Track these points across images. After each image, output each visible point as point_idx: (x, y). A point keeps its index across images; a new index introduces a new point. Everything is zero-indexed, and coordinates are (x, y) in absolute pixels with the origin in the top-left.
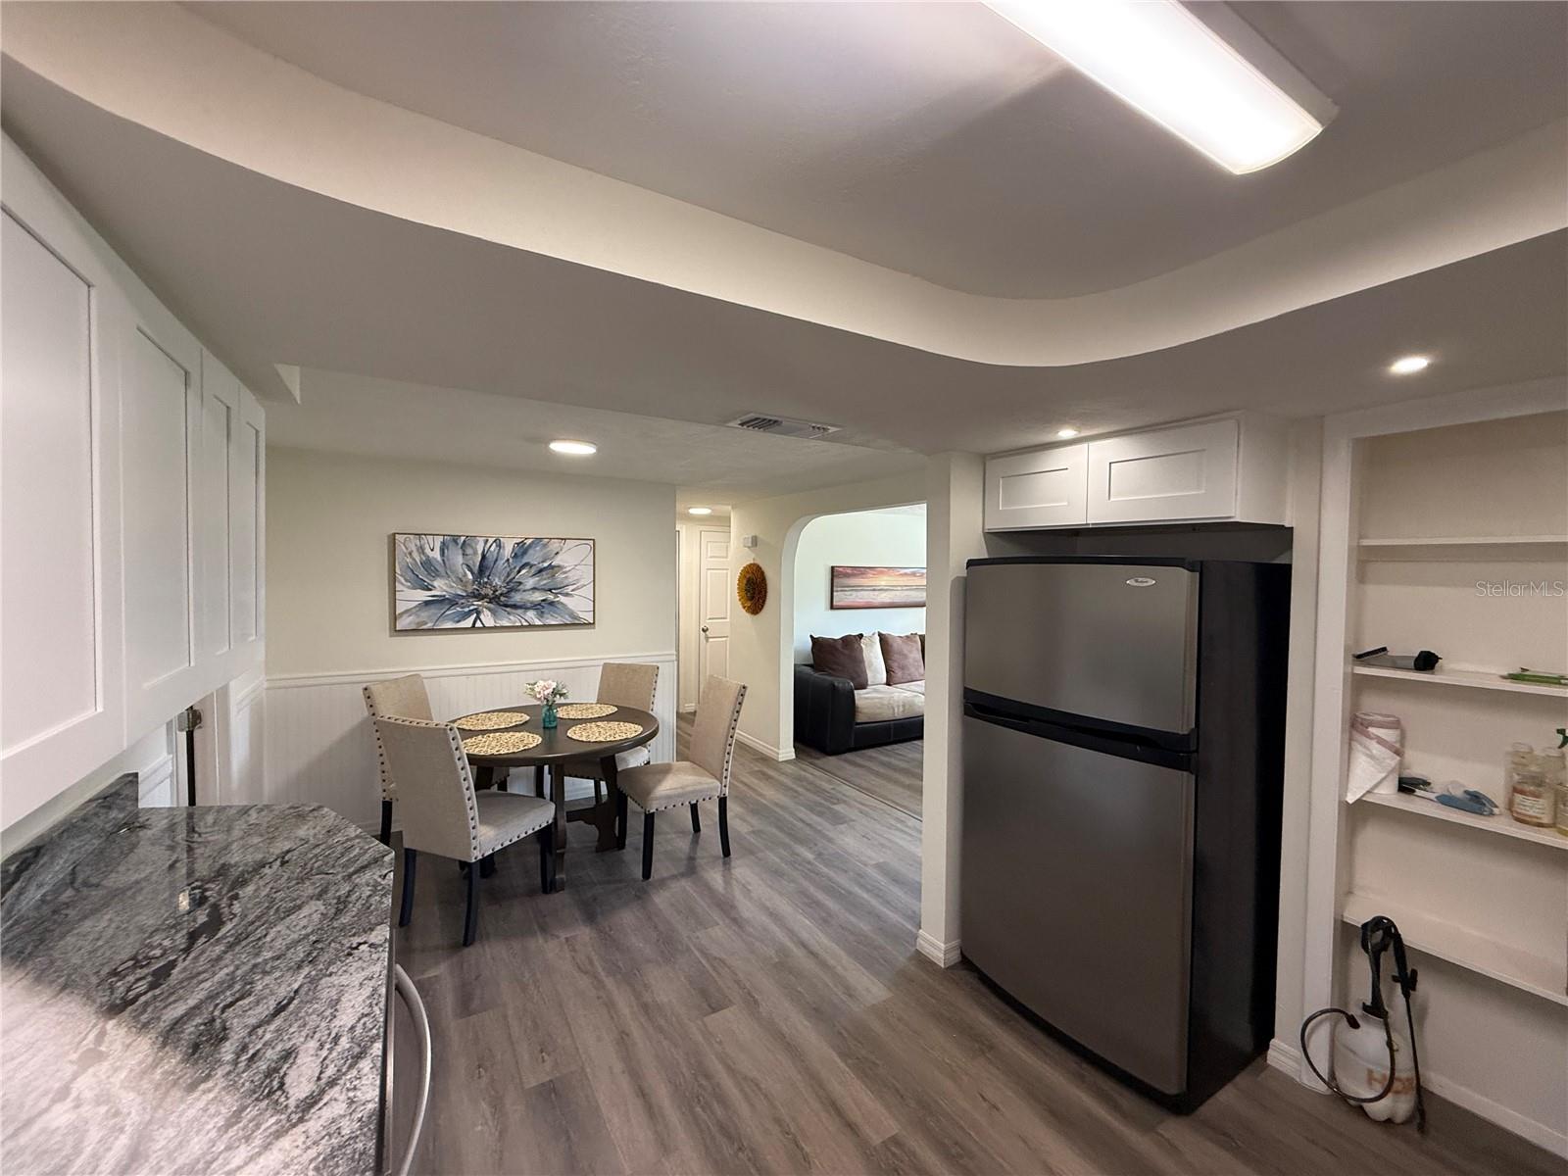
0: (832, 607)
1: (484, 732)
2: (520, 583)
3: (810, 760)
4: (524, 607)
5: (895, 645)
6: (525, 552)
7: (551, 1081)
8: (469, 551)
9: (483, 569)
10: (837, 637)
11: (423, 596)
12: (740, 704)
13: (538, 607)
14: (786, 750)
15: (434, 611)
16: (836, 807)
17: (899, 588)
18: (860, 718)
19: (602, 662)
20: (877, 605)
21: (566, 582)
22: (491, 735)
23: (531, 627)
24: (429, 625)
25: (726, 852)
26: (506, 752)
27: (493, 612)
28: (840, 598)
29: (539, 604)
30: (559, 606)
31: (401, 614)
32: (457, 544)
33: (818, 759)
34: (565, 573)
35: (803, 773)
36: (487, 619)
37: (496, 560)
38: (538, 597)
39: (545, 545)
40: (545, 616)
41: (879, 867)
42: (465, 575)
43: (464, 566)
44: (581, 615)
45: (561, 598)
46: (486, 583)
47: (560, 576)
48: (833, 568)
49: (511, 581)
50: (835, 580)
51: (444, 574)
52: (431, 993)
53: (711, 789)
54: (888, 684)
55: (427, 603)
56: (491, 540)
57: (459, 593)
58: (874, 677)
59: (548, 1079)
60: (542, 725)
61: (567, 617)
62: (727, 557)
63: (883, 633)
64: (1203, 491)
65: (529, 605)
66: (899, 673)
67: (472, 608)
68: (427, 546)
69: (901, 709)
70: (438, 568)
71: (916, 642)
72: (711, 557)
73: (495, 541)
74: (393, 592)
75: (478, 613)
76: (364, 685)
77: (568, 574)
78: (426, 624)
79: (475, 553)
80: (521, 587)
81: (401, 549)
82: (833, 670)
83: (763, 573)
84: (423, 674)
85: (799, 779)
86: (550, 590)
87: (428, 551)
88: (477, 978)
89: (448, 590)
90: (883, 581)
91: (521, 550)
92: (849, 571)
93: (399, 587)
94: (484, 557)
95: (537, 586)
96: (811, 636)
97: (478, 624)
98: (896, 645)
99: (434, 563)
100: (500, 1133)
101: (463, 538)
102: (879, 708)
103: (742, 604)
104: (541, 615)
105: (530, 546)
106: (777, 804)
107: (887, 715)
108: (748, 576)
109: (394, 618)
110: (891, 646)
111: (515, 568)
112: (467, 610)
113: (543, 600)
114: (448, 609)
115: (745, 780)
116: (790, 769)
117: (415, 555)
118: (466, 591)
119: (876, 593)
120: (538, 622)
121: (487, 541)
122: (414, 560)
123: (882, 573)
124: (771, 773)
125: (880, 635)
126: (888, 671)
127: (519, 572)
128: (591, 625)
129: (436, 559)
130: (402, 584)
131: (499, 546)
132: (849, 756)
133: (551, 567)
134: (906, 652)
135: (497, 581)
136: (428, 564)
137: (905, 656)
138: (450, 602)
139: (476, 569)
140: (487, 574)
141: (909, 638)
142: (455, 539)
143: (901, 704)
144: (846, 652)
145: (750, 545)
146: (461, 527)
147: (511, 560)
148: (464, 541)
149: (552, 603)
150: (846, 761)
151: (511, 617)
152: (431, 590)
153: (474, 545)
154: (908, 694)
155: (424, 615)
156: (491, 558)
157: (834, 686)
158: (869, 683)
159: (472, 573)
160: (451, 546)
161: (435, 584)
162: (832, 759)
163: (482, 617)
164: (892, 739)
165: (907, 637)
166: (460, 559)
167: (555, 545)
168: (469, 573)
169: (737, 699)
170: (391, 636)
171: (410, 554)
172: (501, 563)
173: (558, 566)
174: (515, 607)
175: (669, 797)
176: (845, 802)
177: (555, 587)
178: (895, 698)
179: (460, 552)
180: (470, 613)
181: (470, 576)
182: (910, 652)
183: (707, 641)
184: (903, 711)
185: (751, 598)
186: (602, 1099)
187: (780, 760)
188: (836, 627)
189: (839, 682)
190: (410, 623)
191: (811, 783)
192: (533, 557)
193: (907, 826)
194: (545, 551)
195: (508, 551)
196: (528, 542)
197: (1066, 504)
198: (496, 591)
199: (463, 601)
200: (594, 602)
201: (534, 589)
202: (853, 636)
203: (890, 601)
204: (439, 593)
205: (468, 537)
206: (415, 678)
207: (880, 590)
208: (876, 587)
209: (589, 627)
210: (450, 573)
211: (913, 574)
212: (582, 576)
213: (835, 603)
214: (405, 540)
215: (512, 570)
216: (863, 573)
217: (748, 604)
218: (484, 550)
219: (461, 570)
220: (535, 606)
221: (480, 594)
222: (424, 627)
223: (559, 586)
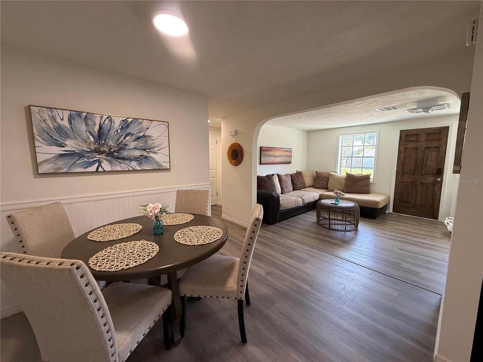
1: (111, 243)
2: (126, 145)
3: (265, 228)
4: (130, 159)
5: (283, 178)
6: (128, 127)
8: (90, 122)
9: (101, 135)
10: (264, 175)
11: (59, 150)
13: (138, 159)
15: (67, 160)
17: (283, 156)
18: (282, 208)
19: (175, 190)
20: (276, 163)
21: (154, 146)
22: (118, 245)
23: (134, 171)
24: (65, 170)
26: (135, 264)
27: (110, 162)
29: (139, 158)
30: (150, 159)
31: (42, 163)
32: (81, 117)
33: (267, 227)
34: (153, 140)
36: (106, 166)
37: (109, 130)
38: (137, 153)
39: (140, 123)
40: (143, 164)
42: (89, 138)
43: (87, 132)
44: (163, 164)
45: (152, 155)
46: (104, 144)
47: (150, 142)
48: (261, 147)
49: (120, 143)
50: (262, 153)
51: (73, 137)
54: (282, 193)
55: (61, 155)
56: (105, 117)
57: (86, 150)
60: (154, 233)
61: (155, 165)
63: (278, 174)
65: (132, 158)
66: (286, 189)
67: (95, 159)
68: (57, 117)
69: (294, 204)
70: (67, 132)
71: (289, 177)
73: (108, 118)
74: (33, 147)
75: (100, 163)
77: (155, 141)
78: (63, 169)
79: (95, 124)
80: (126, 147)
81: (36, 118)
83: (241, 147)
84: (62, 202)
86: (145, 150)
87: (58, 120)
89: (77, 147)
90: (278, 153)
91: (125, 125)
92: (266, 149)
93: (37, 144)
94: (101, 127)
95: (137, 147)
97: (100, 169)
99: (64, 128)
101: (85, 114)
102: (287, 204)
103: (230, 161)
104: (140, 164)
105: (132, 121)
107: (290, 206)
108: (233, 149)
109: (36, 165)
110: (282, 179)
111: (122, 135)
112: (92, 160)
113: (141, 156)
114: (78, 160)
117: (49, 122)
118: (90, 149)
119: (276, 158)
120: (138, 168)
121: (103, 117)
122: (48, 125)
123: (277, 150)
126: (282, 189)
127: (125, 138)
128: (168, 170)
129: (65, 126)
130: (40, 142)
131: (111, 121)
133: (144, 136)
134: (287, 181)
135: (111, 143)
136: (59, 129)
138: (81, 155)
139: (96, 135)
140: (104, 138)
141: (286, 175)
142: (79, 114)
144: (269, 181)
145: (233, 134)
146: (85, 107)
147: (119, 131)
148: (86, 116)
149: (146, 157)
150: (278, 227)
151: (122, 165)
152: (64, 147)
153: (93, 119)
155: (60, 163)
156: (105, 128)
159: (94, 137)
160: (77, 120)
161: (67, 143)
163: (102, 165)
164: (291, 216)
166: (83, 127)
167: (145, 124)
168: (91, 137)
170: (35, 178)
171: (45, 121)
172: (113, 132)
173: (149, 136)
174: (124, 159)
176: (296, 249)
177: (148, 148)
178: (292, 199)
179: (84, 123)
180: (93, 163)
181: (92, 139)
182: (288, 181)
185: (235, 159)
188: (263, 171)
190: (49, 169)
192: (134, 129)
194: (139, 127)
195: (116, 125)
196: (130, 120)
198: (111, 149)
199: (89, 155)
200: (169, 157)
201: (135, 148)
202: (271, 175)
203: (280, 161)
204: (70, 149)
205: (88, 113)
206: (57, 204)
207: (277, 157)
208: (275, 156)
209: (167, 171)
210: (77, 137)
211: (287, 151)
212: (162, 142)
213: (262, 162)
214: (39, 111)
215: (120, 137)
216: (271, 150)
217: (233, 161)
218: (101, 122)
219: (84, 133)
220: (136, 159)
221: (100, 151)
222: (60, 171)
223: (150, 147)
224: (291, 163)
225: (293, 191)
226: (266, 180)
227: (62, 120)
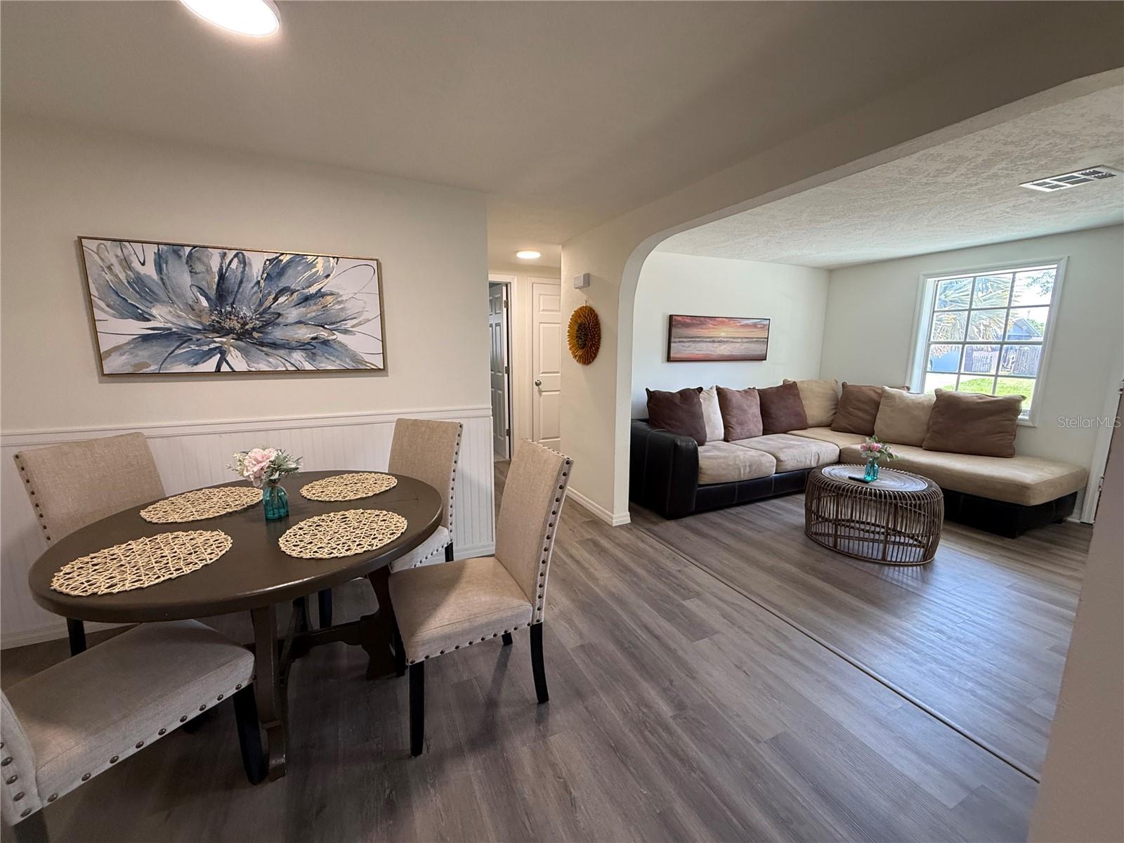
0: (669, 359)
2: (279, 315)
4: (288, 346)
5: (734, 400)
6: (281, 273)
8: (199, 267)
9: (223, 293)
10: (675, 390)
11: (139, 328)
12: (561, 487)
13: (309, 347)
14: (620, 514)
15: (156, 349)
16: (687, 603)
17: (740, 340)
18: (704, 480)
19: (396, 418)
20: (714, 357)
21: (343, 315)
23: (299, 373)
24: (153, 368)
25: (543, 696)
27: (245, 353)
28: (678, 349)
29: (309, 343)
30: (336, 346)
31: (109, 353)
32: (180, 257)
34: (340, 302)
35: (641, 545)
36: (237, 361)
37: (241, 282)
38: (305, 334)
39: (311, 265)
40: (318, 358)
41: (777, 743)
42: (197, 301)
43: (195, 289)
44: (367, 358)
45: (340, 337)
46: (230, 313)
47: (333, 307)
48: (671, 317)
49: (265, 311)
50: (674, 330)
51: (167, 299)
53: (517, 616)
54: (726, 440)
55: (145, 338)
56: (231, 254)
57: (193, 326)
58: (713, 433)
60: (265, 519)
61: (347, 360)
63: (721, 387)
65: (294, 344)
66: (738, 430)
67: (212, 346)
68: (134, 258)
69: (748, 469)
70: (154, 289)
71: (755, 397)
72: (543, 310)
73: (236, 255)
74: (92, 322)
75: (223, 353)
76: (16, 451)
77: (347, 305)
78: (148, 366)
79: (209, 270)
80: (280, 320)
81: (93, 260)
82: (669, 425)
83: (596, 316)
84: (146, 433)
85: (638, 554)
86: (322, 325)
87: (136, 265)
89: (174, 320)
90: (723, 333)
91: (276, 269)
92: (688, 321)
93: (98, 315)
94: (222, 277)
95: (303, 319)
96: (647, 390)
97: (225, 368)
98: (736, 400)
99: (147, 282)
101: (188, 250)
102: (724, 469)
103: (573, 353)
104: (312, 357)
105: (289, 262)
107: (732, 476)
108: (579, 322)
109: (100, 358)
110: (730, 401)
111: (269, 294)
112: (206, 348)
113: (314, 338)
114: (178, 347)
116: (626, 537)
117: (117, 269)
118: (201, 323)
119: (716, 345)
120: (308, 367)
121: (225, 254)
122: (116, 276)
123: (722, 323)
124: (604, 543)
125: (720, 392)
126: (726, 427)
127: (276, 299)
128: (382, 371)
129: (149, 277)
130: (103, 310)
131: (244, 262)
132: (690, 520)
133: (320, 294)
134: (746, 407)
135: (245, 311)
136: (139, 282)
137: (744, 411)
138: (182, 337)
139: (212, 293)
140: (231, 301)
141: (748, 392)
142: (176, 248)
143: (748, 464)
144: (685, 407)
145: (582, 284)
146: (186, 233)
147: (262, 283)
148: (190, 253)
149: (325, 343)
150: (687, 527)
151: (271, 360)
152: (148, 320)
153: (205, 260)
154: (753, 453)
155: (144, 354)
156: (232, 279)
157: (676, 445)
158: (707, 439)
159: (208, 298)
160: (172, 259)
161: (154, 311)
162: (672, 525)
163: (229, 358)
164: (735, 502)
165: (746, 391)
166: (185, 279)
167: (321, 265)
168: (203, 299)
170: (100, 382)
171: (109, 268)
172: (248, 287)
173: (332, 294)
174: (275, 345)
175: (447, 637)
176: (698, 595)
177: (329, 321)
178: (741, 457)
179: (186, 269)
180: (210, 354)
181: (205, 303)
182: (750, 407)
183: (540, 395)
184: (750, 472)
185: (583, 346)
187: (614, 525)
188: (674, 380)
189: (683, 441)
190: (123, 366)
191: (652, 561)
192: (294, 280)
193: (793, 647)
194: (308, 273)
195: (257, 265)
196: (285, 259)
198: (245, 324)
199: (199, 337)
200: (383, 341)
201: (300, 322)
202: (692, 390)
203: (729, 353)
204: (161, 325)
205: (195, 247)
206: (137, 439)
207: (719, 342)
209: (377, 373)
210: (174, 298)
211: (755, 326)
212: (364, 308)
213: (672, 355)
214: (98, 247)
215: (265, 297)
216: (702, 324)
217: (580, 353)
218: (221, 267)
219: (191, 294)
220: (303, 346)
221: (222, 328)
222: (144, 371)
223: (334, 320)
224: (765, 360)
225: (763, 434)
226: (676, 404)
227: (143, 264)
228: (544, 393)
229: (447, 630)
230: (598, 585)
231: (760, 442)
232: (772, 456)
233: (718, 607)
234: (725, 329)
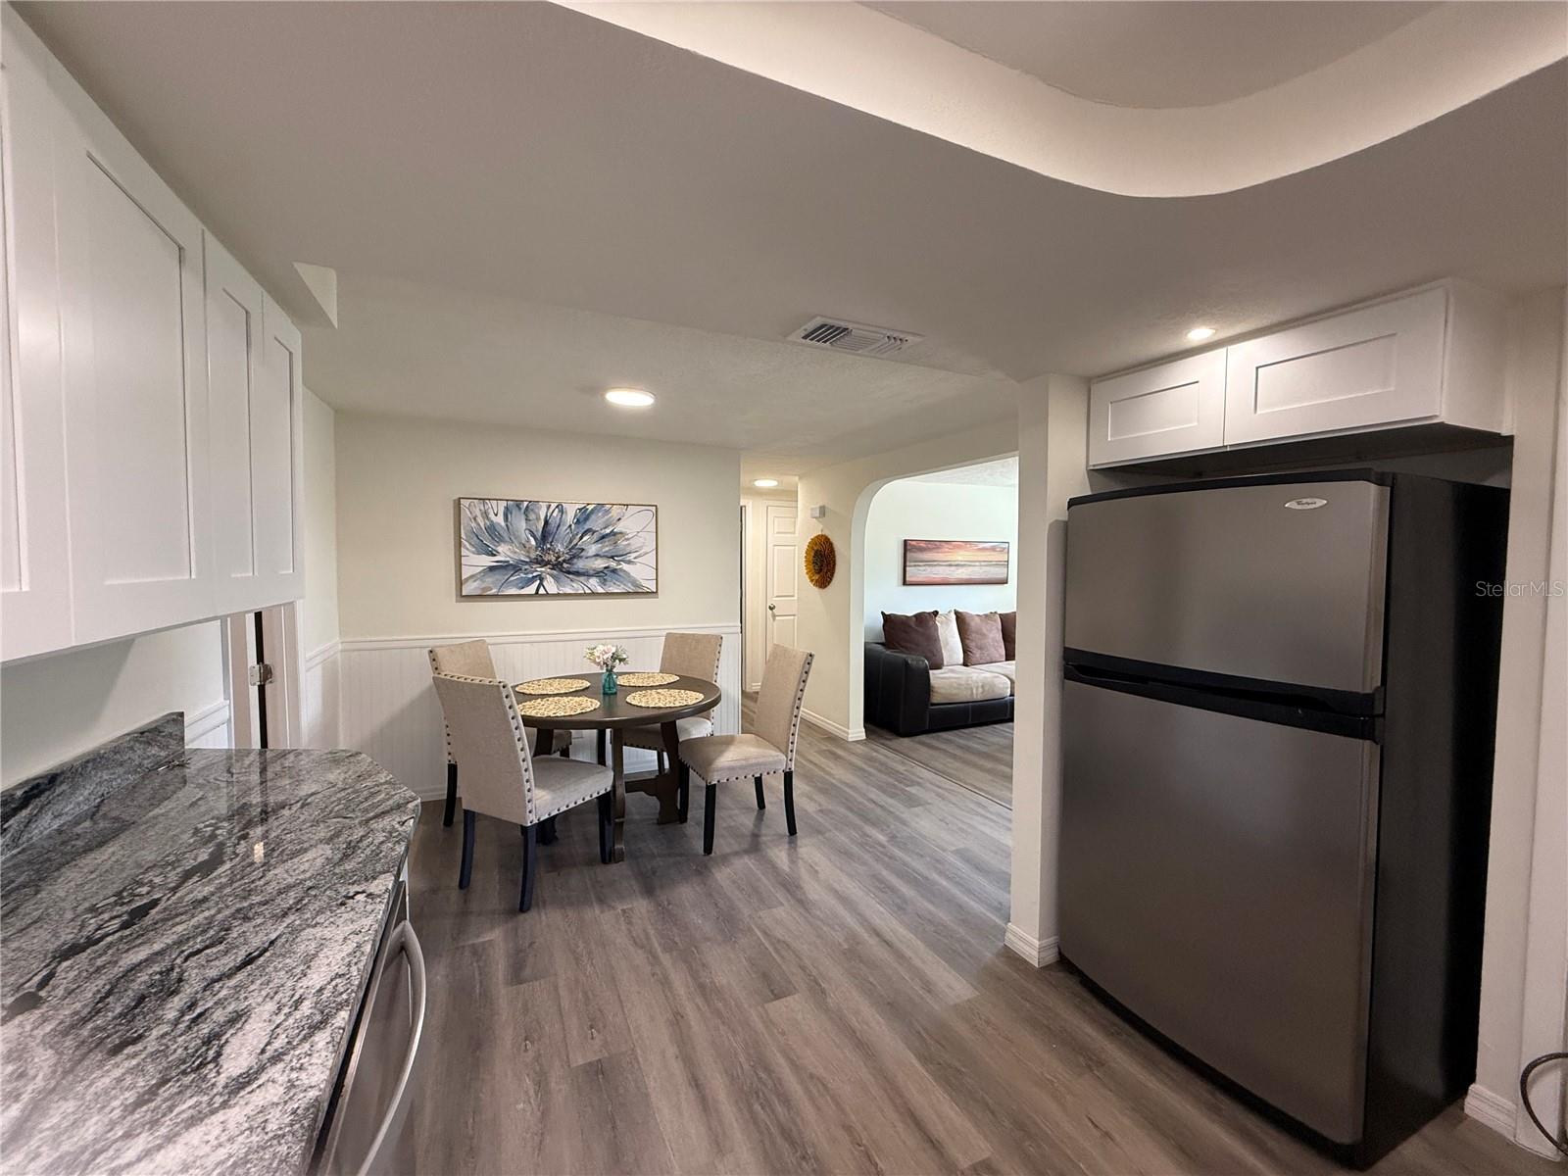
0: (905, 583)
1: (543, 696)
2: (583, 550)
3: (882, 741)
4: (587, 574)
5: (973, 624)
6: (587, 519)
7: (600, 1060)
8: (532, 516)
9: (546, 536)
10: (910, 614)
11: (487, 561)
12: (806, 673)
13: (602, 575)
14: (856, 731)
15: (499, 577)
16: (910, 789)
17: (977, 564)
18: (936, 699)
19: (665, 633)
20: (952, 581)
21: (628, 550)
22: (551, 699)
23: (594, 595)
24: (494, 591)
25: (792, 830)
26: (563, 714)
27: (557, 579)
28: (913, 573)
29: (602, 572)
30: (621, 574)
31: (467, 580)
32: (520, 509)
33: (890, 740)
34: (627, 539)
35: (875, 754)
36: (551, 586)
37: (559, 526)
38: (600, 564)
39: (608, 512)
40: (608, 583)
41: (961, 853)
42: (528, 541)
43: (527, 532)
44: (644, 583)
45: (625, 566)
46: (549, 549)
47: (622, 543)
48: (905, 541)
49: (573, 548)
50: (909, 555)
51: (507, 539)
52: (484, 958)
53: (776, 762)
54: (965, 664)
55: (491, 569)
56: (553, 506)
57: (523, 559)
58: (951, 657)
59: (597, 1058)
60: (602, 691)
61: (630, 585)
62: (794, 533)
63: (960, 611)
64: (1392, 389)
65: (591, 572)
66: (977, 654)
67: (535, 574)
68: (490, 511)
69: (980, 690)
70: (501, 532)
71: (995, 621)
72: (778, 533)
73: (557, 507)
74: (459, 557)
75: (542, 580)
76: (430, 649)
77: (632, 541)
78: (491, 589)
79: (538, 519)
80: (583, 554)
81: (466, 514)
82: (906, 648)
83: (831, 544)
84: (488, 640)
85: (870, 760)
86: (612, 557)
87: (492, 516)
88: (531, 944)
89: (512, 555)
90: (960, 556)
91: (584, 516)
92: (922, 545)
93: (464, 552)
94: (546, 522)
95: (600, 553)
96: (883, 613)
97: (542, 591)
98: (974, 624)
99: (498, 528)
100: (543, 1113)
101: (526, 504)
102: (955, 688)
103: (810, 578)
104: (604, 582)
105: (592, 511)
106: (847, 784)
107: (964, 696)
108: (815, 549)
109: (460, 583)
110: (969, 625)
111: (577, 534)
112: (530, 576)
113: (606, 568)
114: (512, 575)
115: (812, 758)
116: (861, 749)
117: (480, 519)
118: (529, 557)
119: (953, 568)
120: (600, 590)
121: (550, 506)
122: (479, 524)
123: (959, 547)
124: (840, 752)
125: (956, 613)
126: (965, 651)
127: (581, 538)
128: (655, 594)
129: (499, 524)
130: (468, 549)
131: (562, 511)
132: (923, 738)
133: (613, 534)
134: (985, 631)
135: (560, 548)
136: (492, 529)
137: (984, 635)
138: (514, 568)
139: (539, 535)
140: (550, 540)
141: (988, 616)
142: (518, 503)
143: (980, 684)
144: (920, 629)
145: (818, 515)
146: (524, 494)
147: (573, 526)
148: (527, 506)
149: (614, 571)
150: (923, 744)
151: (574, 585)
152: (495, 555)
153: (536, 510)
154: (988, 675)
155: (489, 580)
156: (553, 524)
157: (907, 663)
158: (945, 663)
159: (535, 539)
160: (515, 511)
161: (500, 549)
162: (906, 741)
163: (545, 583)
164: (970, 722)
165: (986, 615)
166: (523, 524)
167: (615, 512)
168: (532, 539)
169: (803, 668)
170: (457, 601)
171: (475, 519)
172: (563, 528)
173: (621, 533)
174: (578, 573)
175: (731, 769)
176: (919, 784)
177: (618, 554)
178: (974, 678)
179: (523, 517)
180: (533, 580)
181: (533, 542)
182: (990, 631)
183: (774, 620)
184: (982, 693)
185: (819, 571)
186: (652, 1084)
187: (850, 740)
188: (909, 604)
189: (912, 659)
190: (476, 588)
191: (882, 764)
192: (596, 523)
193: (989, 811)
194: (606, 517)
195: (570, 517)
196: (590, 507)
197: (1196, 424)
198: (559, 557)
199: (526, 567)
200: (657, 570)
201: (597, 555)
202: (929, 613)
203: (968, 577)
204: (502, 559)
205: (530, 502)
206: (480, 644)
207: (956, 565)
208: (953, 563)
209: (652, 595)
210: (512, 538)
211: (993, 549)
212: (644, 543)
213: (907, 579)
214: (470, 505)
215: (574, 536)
216: (938, 548)
217: (817, 577)
218: (547, 516)
219: (524, 535)
220: (598, 574)
221: (543, 560)
222: (488, 593)
223: (621, 553)
224: (1007, 583)
225: (1007, 660)
226: (911, 627)
227: (496, 515)
228: (777, 618)
229: (732, 764)
230: (834, 778)
231: (999, 666)
232: (1007, 680)
233: (934, 791)
234: (962, 552)
